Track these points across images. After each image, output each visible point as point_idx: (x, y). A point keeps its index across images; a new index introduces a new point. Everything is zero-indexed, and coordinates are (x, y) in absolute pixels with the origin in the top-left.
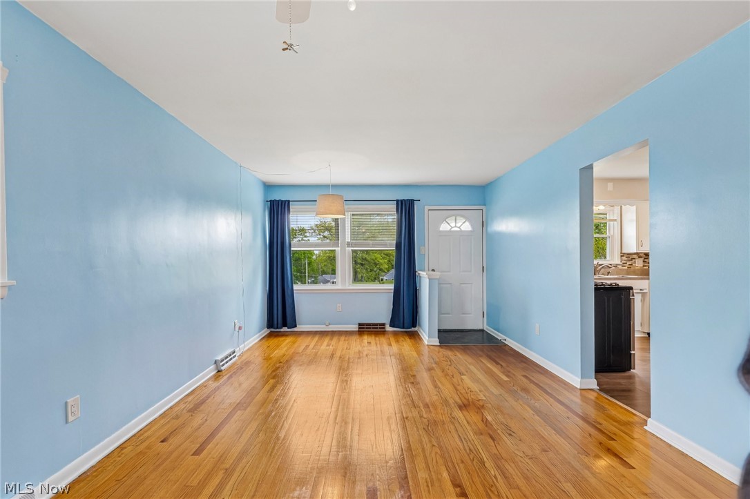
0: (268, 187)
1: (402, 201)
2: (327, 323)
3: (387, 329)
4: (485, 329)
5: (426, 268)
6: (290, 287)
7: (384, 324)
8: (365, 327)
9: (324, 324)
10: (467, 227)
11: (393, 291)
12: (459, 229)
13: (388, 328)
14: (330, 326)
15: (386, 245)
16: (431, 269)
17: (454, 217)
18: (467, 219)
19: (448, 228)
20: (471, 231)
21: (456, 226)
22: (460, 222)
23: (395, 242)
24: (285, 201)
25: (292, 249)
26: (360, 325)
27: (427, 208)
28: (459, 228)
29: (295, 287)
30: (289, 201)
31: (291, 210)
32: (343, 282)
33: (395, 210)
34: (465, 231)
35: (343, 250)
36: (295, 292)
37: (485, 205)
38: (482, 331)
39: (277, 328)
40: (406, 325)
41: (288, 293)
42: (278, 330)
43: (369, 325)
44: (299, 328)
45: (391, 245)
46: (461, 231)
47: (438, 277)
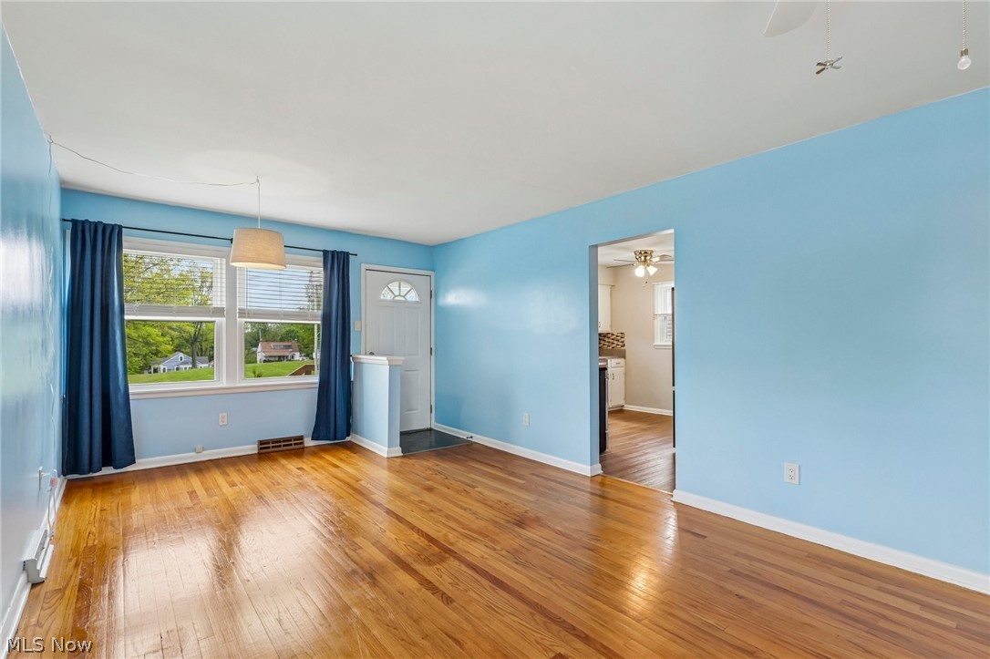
0: (69, 192)
1: (333, 252)
2: (199, 447)
3: (306, 445)
4: (433, 427)
5: (363, 350)
6: (122, 388)
7: (301, 438)
8: (271, 445)
9: (195, 450)
10: (413, 297)
11: (317, 386)
12: (403, 299)
13: (309, 442)
14: (204, 452)
15: (307, 316)
16: (369, 352)
17: (397, 283)
18: (414, 286)
19: (389, 297)
20: (417, 302)
21: (400, 295)
22: (405, 288)
23: (320, 313)
24: (113, 227)
25: (126, 317)
26: (261, 443)
27: (364, 266)
28: (404, 297)
29: (133, 389)
30: (120, 227)
31: (124, 244)
32: (230, 376)
33: (322, 264)
34: (411, 302)
35: (231, 323)
36: (131, 397)
37: (433, 270)
38: (430, 430)
39: (91, 470)
40: (339, 435)
41: (116, 400)
42: (91, 475)
43: (278, 441)
44: (142, 464)
45: (314, 317)
46: (406, 301)
47: (401, 363)
